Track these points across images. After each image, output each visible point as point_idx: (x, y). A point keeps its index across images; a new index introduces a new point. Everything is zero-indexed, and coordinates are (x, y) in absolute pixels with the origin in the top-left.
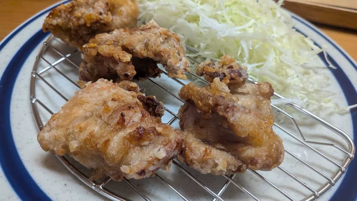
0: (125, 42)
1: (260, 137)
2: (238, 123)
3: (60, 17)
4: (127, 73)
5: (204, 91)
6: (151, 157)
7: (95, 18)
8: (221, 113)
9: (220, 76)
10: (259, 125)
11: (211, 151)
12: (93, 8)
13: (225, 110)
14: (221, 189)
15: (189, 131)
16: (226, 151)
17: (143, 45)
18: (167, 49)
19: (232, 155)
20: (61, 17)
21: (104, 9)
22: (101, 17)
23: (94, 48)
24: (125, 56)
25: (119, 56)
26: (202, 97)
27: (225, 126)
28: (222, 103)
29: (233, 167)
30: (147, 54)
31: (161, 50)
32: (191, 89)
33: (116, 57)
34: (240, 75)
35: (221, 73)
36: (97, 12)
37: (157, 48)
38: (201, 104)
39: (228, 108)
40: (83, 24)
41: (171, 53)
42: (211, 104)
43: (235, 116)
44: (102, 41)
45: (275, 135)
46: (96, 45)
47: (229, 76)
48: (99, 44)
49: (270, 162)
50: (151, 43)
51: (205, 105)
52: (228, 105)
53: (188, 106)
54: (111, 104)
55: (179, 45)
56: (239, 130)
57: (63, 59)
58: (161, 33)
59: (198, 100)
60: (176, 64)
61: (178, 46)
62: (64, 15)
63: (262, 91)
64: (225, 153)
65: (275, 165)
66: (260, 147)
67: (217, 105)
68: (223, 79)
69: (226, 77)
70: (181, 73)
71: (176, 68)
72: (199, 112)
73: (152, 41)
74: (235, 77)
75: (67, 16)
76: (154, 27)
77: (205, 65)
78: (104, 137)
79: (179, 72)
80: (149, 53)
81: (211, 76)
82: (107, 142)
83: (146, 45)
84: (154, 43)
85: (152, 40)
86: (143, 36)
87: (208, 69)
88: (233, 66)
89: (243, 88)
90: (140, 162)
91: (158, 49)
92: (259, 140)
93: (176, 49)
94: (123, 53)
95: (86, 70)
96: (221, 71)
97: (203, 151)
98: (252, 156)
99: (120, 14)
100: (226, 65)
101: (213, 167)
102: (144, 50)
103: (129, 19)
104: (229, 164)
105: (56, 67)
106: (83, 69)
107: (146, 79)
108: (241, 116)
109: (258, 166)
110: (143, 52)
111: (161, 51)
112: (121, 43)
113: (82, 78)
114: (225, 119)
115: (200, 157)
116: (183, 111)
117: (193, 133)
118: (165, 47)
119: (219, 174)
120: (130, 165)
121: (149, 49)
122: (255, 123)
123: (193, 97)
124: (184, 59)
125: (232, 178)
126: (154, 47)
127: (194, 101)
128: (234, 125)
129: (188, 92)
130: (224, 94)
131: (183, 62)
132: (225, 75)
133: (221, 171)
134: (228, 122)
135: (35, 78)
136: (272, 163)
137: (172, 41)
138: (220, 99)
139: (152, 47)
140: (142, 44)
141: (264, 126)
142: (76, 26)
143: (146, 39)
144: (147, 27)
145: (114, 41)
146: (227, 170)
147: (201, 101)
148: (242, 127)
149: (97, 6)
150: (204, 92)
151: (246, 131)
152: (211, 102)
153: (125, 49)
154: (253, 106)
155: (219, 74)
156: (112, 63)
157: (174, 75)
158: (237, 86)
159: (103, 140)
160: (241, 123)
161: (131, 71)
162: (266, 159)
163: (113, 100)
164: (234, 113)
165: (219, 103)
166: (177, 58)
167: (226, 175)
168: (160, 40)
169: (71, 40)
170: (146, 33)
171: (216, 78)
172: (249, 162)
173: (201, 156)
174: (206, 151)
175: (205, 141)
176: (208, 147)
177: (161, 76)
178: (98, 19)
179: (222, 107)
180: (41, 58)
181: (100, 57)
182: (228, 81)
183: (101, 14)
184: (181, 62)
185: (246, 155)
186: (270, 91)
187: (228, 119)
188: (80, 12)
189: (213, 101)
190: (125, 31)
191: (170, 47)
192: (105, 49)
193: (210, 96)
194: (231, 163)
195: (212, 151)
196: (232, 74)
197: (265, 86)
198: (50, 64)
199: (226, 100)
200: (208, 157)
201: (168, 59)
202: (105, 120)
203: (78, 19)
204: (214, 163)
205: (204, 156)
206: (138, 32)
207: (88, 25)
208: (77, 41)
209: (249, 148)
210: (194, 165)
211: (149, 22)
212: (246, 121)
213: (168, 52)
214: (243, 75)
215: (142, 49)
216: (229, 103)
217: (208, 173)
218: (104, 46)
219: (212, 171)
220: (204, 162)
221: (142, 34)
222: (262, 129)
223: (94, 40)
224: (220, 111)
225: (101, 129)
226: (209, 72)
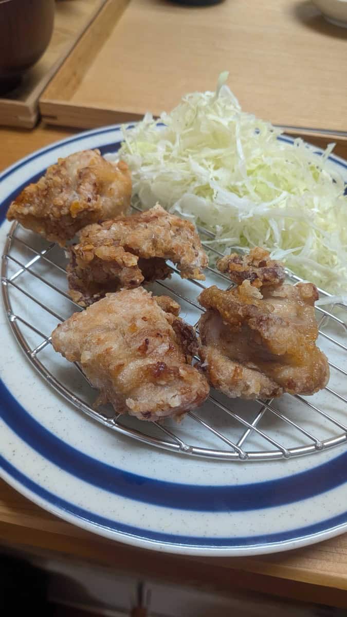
0: (129, 240)
1: (300, 356)
2: (274, 339)
3: (32, 203)
4: (133, 279)
5: (231, 298)
6: (163, 401)
7: (82, 206)
8: (253, 327)
9: (250, 276)
10: (299, 340)
11: (241, 370)
12: (78, 192)
13: (258, 323)
14: (256, 418)
15: (214, 347)
16: (259, 372)
17: (151, 244)
18: (180, 244)
19: (267, 376)
20: (34, 203)
21: (92, 193)
22: (89, 204)
23: (90, 250)
24: (131, 259)
25: (122, 259)
26: (230, 306)
27: (258, 341)
28: (254, 315)
29: (268, 390)
30: (156, 254)
31: (173, 247)
32: (215, 296)
33: (119, 260)
34: (276, 275)
35: (251, 273)
36: (84, 198)
37: (168, 244)
38: (228, 315)
39: (261, 320)
40: (66, 214)
41: (185, 249)
42: (240, 315)
43: (269, 330)
44: (99, 241)
45: (319, 352)
46: (91, 247)
47: (262, 277)
48: (95, 245)
49: (311, 385)
50: (160, 240)
51: (232, 316)
52: (262, 317)
53: (211, 315)
54: (140, 324)
55: (194, 235)
56: (275, 347)
57: (38, 257)
58: (171, 225)
59: (224, 310)
60: (191, 261)
61: (193, 237)
62: (36, 201)
63: (304, 294)
64: (258, 374)
65: (317, 388)
66: (299, 367)
67: (248, 317)
68: (253, 280)
69: (258, 279)
70: (198, 272)
71: (192, 267)
72: (226, 324)
73: (161, 237)
74: (270, 278)
75: (41, 201)
76: (161, 215)
77: (230, 261)
78: (120, 359)
79: (195, 271)
80: (158, 253)
81: (239, 278)
82: (121, 367)
83: (155, 242)
84: (163, 239)
85: (162, 235)
86: (149, 231)
87: (234, 267)
88: (266, 261)
89: (279, 292)
90: (149, 401)
91: (169, 246)
92: (299, 359)
93: (190, 242)
94: (127, 255)
95: (75, 274)
96: (251, 270)
97: (232, 370)
98: (289, 378)
99: (111, 193)
100: (257, 260)
101: (244, 390)
102: (153, 249)
103: (122, 198)
104: (262, 387)
105: (30, 269)
106: (71, 274)
107: (153, 282)
108: (277, 330)
109: (297, 390)
110: (150, 252)
111: (173, 249)
112: (122, 242)
113: (73, 286)
114: (258, 334)
115: (229, 378)
116: (204, 321)
117: (218, 350)
118: (177, 242)
119: (250, 398)
120: (138, 401)
121: (157, 248)
122: (294, 339)
123: (217, 306)
124: (201, 254)
125: (269, 404)
126: (164, 245)
127: (220, 311)
128: (269, 341)
129: (211, 298)
130: (256, 303)
131: (199, 258)
132: (256, 277)
133: (254, 394)
134: (262, 338)
135: (7, 286)
136: (313, 386)
137: (185, 233)
138: (252, 310)
139: (162, 245)
140: (149, 242)
141: (305, 342)
142: (57, 218)
143: (154, 235)
144: (152, 216)
145: (114, 240)
146: (260, 393)
147: (229, 311)
148: (278, 343)
149: (84, 190)
150: (232, 300)
151: (284, 348)
152: (240, 313)
153: (128, 249)
154: (293, 313)
155: (249, 274)
156: (114, 268)
157: (190, 275)
158: (271, 288)
159: (118, 362)
160: (277, 339)
161: (138, 277)
162: (307, 382)
163: (144, 319)
164: (269, 326)
165: (250, 314)
166: (192, 253)
167: (259, 400)
168: (170, 234)
169: (47, 233)
170: (152, 226)
171: (246, 280)
172: (287, 384)
173: (230, 376)
174: (236, 370)
175: (234, 359)
176: (237, 366)
177: (172, 276)
178: (87, 207)
179: (255, 320)
180: (8, 258)
181: (97, 262)
182: (261, 284)
183: (89, 200)
184: (198, 258)
185: (282, 375)
186: (314, 295)
187: (262, 334)
188: (62, 199)
189: (243, 311)
190: (125, 225)
191: (182, 241)
192: (104, 252)
193: (239, 305)
194: (265, 386)
195: (243, 370)
196: (265, 275)
197: (308, 288)
198: (23, 267)
199: (259, 310)
200: (239, 378)
201: (181, 258)
202: (128, 340)
203: (60, 208)
204: (246, 386)
205: (234, 376)
206: (142, 224)
207: (74, 216)
208: (58, 235)
209: (287, 368)
210: (221, 387)
211: (153, 207)
212: (282, 335)
213: (181, 248)
214: (279, 275)
215: (150, 248)
216: (263, 314)
217: (237, 397)
218: (103, 248)
219: (242, 394)
220: (234, 383)
221: (147, 227)
222: (302, 345)
223: (88, 240)
224: (252, 324)
225: (120, 348)
226: (236, 272)
